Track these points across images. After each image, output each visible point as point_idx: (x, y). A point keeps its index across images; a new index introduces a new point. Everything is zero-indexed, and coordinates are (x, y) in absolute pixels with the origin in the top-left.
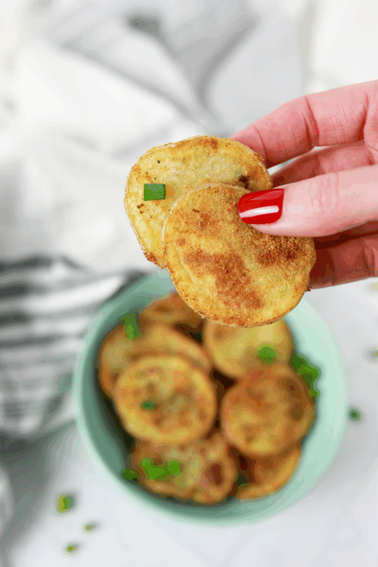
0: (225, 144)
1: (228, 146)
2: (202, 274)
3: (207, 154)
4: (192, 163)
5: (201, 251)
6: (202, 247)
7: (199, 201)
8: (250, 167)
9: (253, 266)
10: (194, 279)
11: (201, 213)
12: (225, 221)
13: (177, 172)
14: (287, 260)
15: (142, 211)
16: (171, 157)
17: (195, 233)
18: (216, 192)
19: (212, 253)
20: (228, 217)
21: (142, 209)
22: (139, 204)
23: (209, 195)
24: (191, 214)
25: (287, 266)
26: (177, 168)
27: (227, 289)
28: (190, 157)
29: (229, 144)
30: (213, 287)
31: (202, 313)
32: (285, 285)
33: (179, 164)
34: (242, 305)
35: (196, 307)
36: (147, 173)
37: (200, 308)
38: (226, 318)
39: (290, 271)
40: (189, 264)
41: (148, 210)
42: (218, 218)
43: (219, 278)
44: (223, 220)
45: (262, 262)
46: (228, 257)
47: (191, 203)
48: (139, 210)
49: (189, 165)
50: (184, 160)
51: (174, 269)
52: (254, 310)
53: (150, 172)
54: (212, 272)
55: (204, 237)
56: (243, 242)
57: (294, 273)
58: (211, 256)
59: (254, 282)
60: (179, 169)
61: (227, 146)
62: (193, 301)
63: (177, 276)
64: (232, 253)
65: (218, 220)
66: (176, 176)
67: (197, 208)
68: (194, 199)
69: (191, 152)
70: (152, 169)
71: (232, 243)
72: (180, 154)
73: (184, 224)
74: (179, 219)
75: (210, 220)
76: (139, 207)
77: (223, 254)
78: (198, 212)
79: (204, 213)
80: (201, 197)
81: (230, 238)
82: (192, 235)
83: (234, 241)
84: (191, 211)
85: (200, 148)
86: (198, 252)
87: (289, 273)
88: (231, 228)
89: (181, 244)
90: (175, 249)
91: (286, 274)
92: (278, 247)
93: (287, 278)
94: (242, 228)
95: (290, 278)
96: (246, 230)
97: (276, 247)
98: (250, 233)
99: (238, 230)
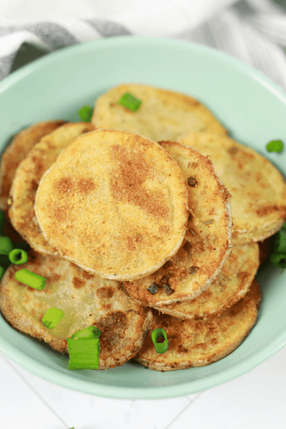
25: (73, 173)
87: (74, 166)
88: (109, 226)
89: (166, 227)
90: (173, 225)
91: (77, 166)
92: (71, 195)
93: (78, 162)
94: (98, 223)
95: (75, 161)
96: (95, 221)
97: (73, 195)
98: (91, 216)
99: (104, 222)
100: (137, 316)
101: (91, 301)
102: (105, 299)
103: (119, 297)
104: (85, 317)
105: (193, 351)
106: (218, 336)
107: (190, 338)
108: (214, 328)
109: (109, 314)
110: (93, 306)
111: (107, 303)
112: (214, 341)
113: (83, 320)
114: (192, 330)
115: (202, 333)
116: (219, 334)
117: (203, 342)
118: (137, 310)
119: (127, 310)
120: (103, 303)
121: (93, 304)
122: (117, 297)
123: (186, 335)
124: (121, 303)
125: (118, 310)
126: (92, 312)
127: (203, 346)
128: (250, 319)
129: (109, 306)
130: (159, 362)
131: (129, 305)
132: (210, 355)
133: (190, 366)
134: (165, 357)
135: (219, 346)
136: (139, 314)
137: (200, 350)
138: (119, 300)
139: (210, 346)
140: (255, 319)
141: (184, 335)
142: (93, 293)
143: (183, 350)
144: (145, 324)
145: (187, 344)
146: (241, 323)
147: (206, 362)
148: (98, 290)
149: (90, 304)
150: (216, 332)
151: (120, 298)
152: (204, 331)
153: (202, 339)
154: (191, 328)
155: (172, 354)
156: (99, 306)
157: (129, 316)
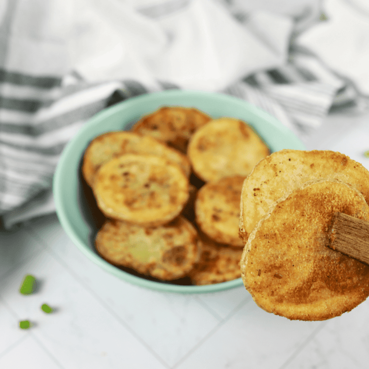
0: (354, 165)
1: (357, 167)
3: (335, 168)
4: (318, 171)
13: (301, 173)
15: (256, 194)
16: (302, 160)
21: (256, 192)
22: (257, 187)
26: (303, 170)
28: (319, 165)
29: (357, 166)
33: (307, 168)
36: (275, 165)
41: (262, 195)
48: (253, 192)
49: (315, 171)
50: (312, 166)
53: (278, 164)
60: (306, 172)
69: (322, 162)
70: (281, 163)
72: (310, 160)
76: (255, 189)
85: (331, 162)
129: (171, 243)
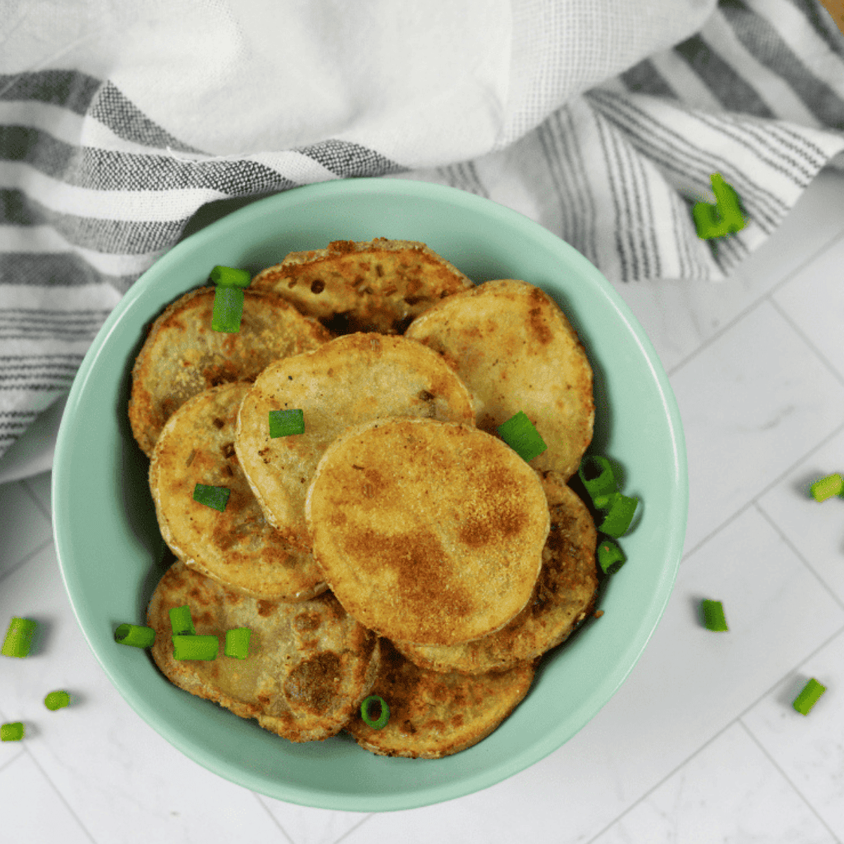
0: (393, 343)
1: (398, 345)
2: (375, 569)
3: (366, 361)
4: (344, 377)
5: (372, 532)
6: (373, 526)
7: (362, 451)
8: (433, 376)
9: (454, 549)
10: (363, 576)
11: (366, 470)
12: (404, 479)
13: (321, 392)
14: (506, 535)
15: (268, 460)
16: (310, 369)
17: (360, 503)
18: (386, 433)
19: (390, 535)
20: (410, 472)
21: (268, 456)
22: (262, 448)
23: (377, 439)
24: (352, 473)
25: (507, 545)
26: (320, 386)
27: (418, 589)
28: (340, 367)
29: (398, 343)
30: (394, 587)
31: (378, 630)
32: (505, 576)
33: (324, 379)
34: (442, 612)
35: (370, 621)
36: (272, 397)
37: (376, 622)
38: (418, 635)
39: (511, 552)
40: (353, 555)
41: (277, 457)
42: (394, 475)
43: (403, 573)
44: (402, 478)
45: (469, 541)
46: (415, 538)
47: (349, 454)
48: (261, 458)
49: (338, 379)
50: (330, 372)
51: (331, 564)
52: (460, 618)
53: (276, 393)
54: (393, 563)
55: (374, 509)
56: (436, 512)
57: (518, 555)
58: (388, 539)
59: (458, 574)
60: (325, 386)
61: (395, 346)
62: (364, 612)
63: (335, 574)
64: (420, 531)
65: (395, 478)
66: (320, 398)
67: (359, 462)
68: (353, 448)
69: (342, 359)
70: (281, 390)
71: (419, 514)
72: (324, 365)
73: (341, 491)
74: (334, 483)
75: (382, 479)
76: (261, 453)
77: (407, 534)
78: (362, 468)
79: (372, 468)
80: (364, 445)
81: (416, 507)
82: (355, 507)
83: (422, 511)
84: (350, 468)
85: (354, 352)
86: (367, 534)
87: (510, 557)
88: (416, 490)
89: (338, 523)
90: (329, 531)
91: (505, 558)
92: (492, 513)
93: (507, 565)
94: (434, 488)
95: (513, 564)
96: (440, 490)
97: (488, 514)
98: (447, 494)
99: (427, 492)
100: (357, 660)
101: (287, 637)
102: (308, 633)
103: (328, 629)
104: (279, 661)
105: (424, 732)
106: (465, 712)
107: (423, 710)
108: (463, 697)
109: (314, 657)
110: (289, 643)
111: (311, 639)
112: (458, 721)
113: (276, 667)
114: (429, 697)
115: (444, 702)
116: (468, 708)
117: (441, 718)
118: (355, 650)
119: (341, 649)
120: (305, 638)
121: (290, 641)
122: (326, 629)
123: (418, 704)
124: (332, 639)
125: (327, 649)
126: (289, 653)
127: (440, 725)
128: (518, 691)
129: (314, 644)
130: (372, 743)
131: (344, 641)
132: (446, 744)
133: (414, 756)
134: (382, 737)
135: (464, 730)
136: (358, 656)
137: (434, 732)
138: (329, 634)
139: (450, 727)
140: (525, 690)
141: (416, 704)
142: (289, 623)
143: (411, 730)
144: (367, 671)
145: (417, 717)
146: (503, 695)
147: (438, 755)
148: (297, 618)
149: (286, 640)
150: (464, 703)
151: (331, 630)
152: (446, 699)
153: (440, 714)
154: (427, 693)
155: (393, 731)
156: (298, 644)
157: (344, 659)
